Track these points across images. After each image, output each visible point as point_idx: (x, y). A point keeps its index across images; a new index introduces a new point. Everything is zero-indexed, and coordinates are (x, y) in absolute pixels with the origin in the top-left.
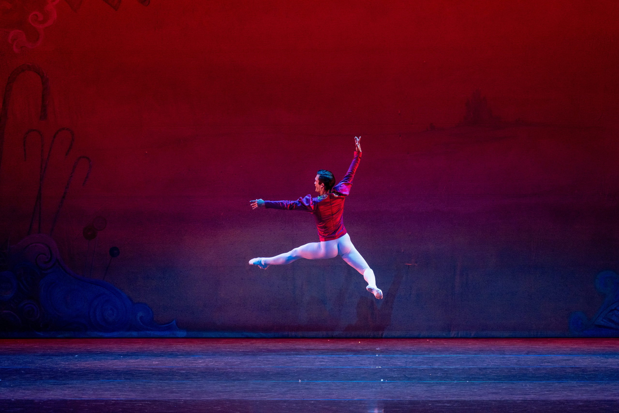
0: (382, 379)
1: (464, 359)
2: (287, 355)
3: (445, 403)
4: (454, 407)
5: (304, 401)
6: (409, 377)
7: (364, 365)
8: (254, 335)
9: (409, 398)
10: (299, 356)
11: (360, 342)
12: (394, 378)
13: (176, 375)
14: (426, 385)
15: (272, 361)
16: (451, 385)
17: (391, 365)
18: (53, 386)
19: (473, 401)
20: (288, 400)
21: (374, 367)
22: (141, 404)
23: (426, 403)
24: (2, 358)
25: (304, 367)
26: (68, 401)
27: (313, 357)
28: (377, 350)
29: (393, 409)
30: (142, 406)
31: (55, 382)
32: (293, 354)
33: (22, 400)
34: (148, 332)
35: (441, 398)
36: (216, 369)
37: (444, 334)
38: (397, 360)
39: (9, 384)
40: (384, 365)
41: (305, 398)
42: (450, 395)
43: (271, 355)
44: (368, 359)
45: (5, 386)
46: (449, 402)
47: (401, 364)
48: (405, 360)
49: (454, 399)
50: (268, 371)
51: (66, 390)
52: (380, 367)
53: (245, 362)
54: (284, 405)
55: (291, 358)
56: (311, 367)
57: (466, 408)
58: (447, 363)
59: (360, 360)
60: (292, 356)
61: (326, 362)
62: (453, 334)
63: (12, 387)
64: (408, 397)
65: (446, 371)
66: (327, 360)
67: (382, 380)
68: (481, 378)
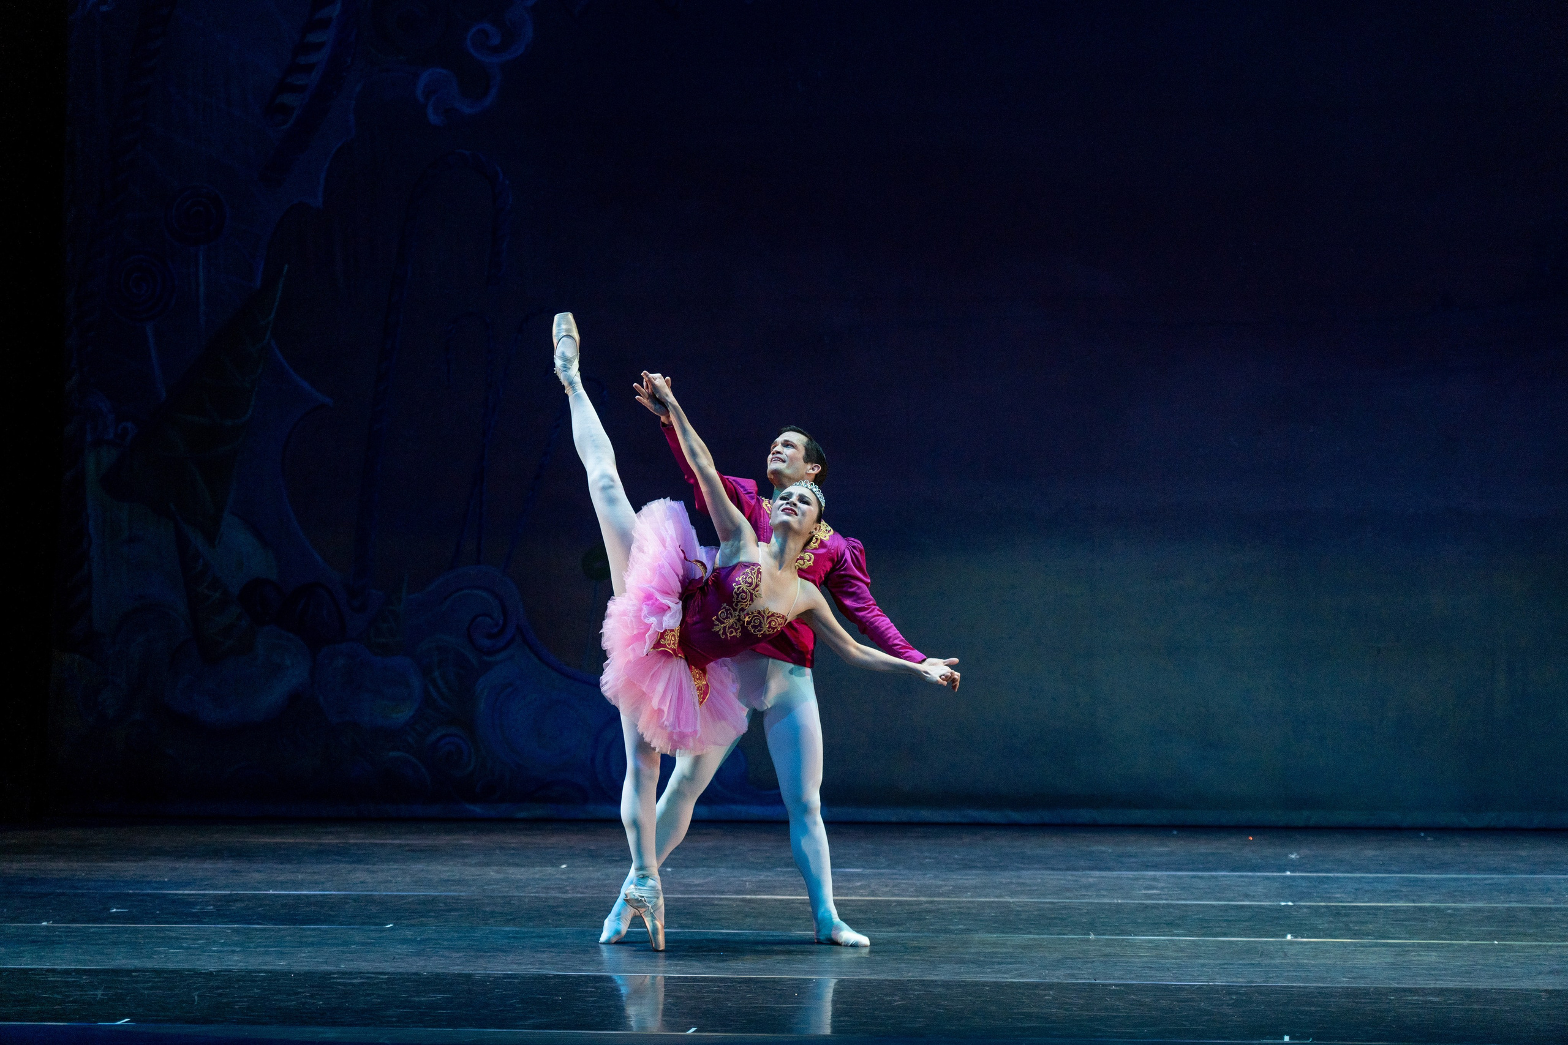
0: (1290, 933)
1: (1501, 884)
2: (1068, 869)
3: (1429, 994)
4: (1448, 1004)
5: (1094, 985)
6: (1357, 930)
7: (1254, 896)
8: (993, 816)
9: (1344, 982)
10: (1097, 873)
11: (1251, 839)
12: (1320, 930)
13: (800, 919)
14: (1393, 949)
15: (1030, 886)
16: (1454, 951)
17: (1318, 897)
18: (512, 941)
19: (1499, 991)
20: (1059, 983)
21: (1275, 904)
22: (719, 986)
23: (1383, 995)
24: (390, 869)
25: (1106, 901)
26: (550, 978)
27: (1131, 874)
28: (1292, 859)
29: (1303, 1008)
30: (719, 992)
31: (518, 932)
32: (1084, 869)
33: (446, 975)
34: (734, 807)
35: (1421, 983)
36: (894, 904)
37: (1465, 820)
38: (1335, 886)
39: (412, 935)
40: (1301, 899)
41: (1098, 979)
42: (1445, 975)
43: (1028, 869)
44: (1266, 882)
45: (404, 941)
46: (1441, 992)
47: (1343, 895)
48: (1356, 886)
49: (1451, 985)
50: (1018, 911)
51: (544, 952)
52: (1290, 904)
53: (966, 888)
54: (1049, 995)
55: (1077, 879)
56: (1123, 901)
57: (1476, 1007)
58: (1454, 896)
59: (1243, 884)
60: (1080, 873)
61: (1162, 888)
62: (1487, 818)
63: (420, 942)
64: (1344, 979)
65: (1451, 915)
66: (1163, 885)
67: (1289, 937)
68: (1531, 935)
